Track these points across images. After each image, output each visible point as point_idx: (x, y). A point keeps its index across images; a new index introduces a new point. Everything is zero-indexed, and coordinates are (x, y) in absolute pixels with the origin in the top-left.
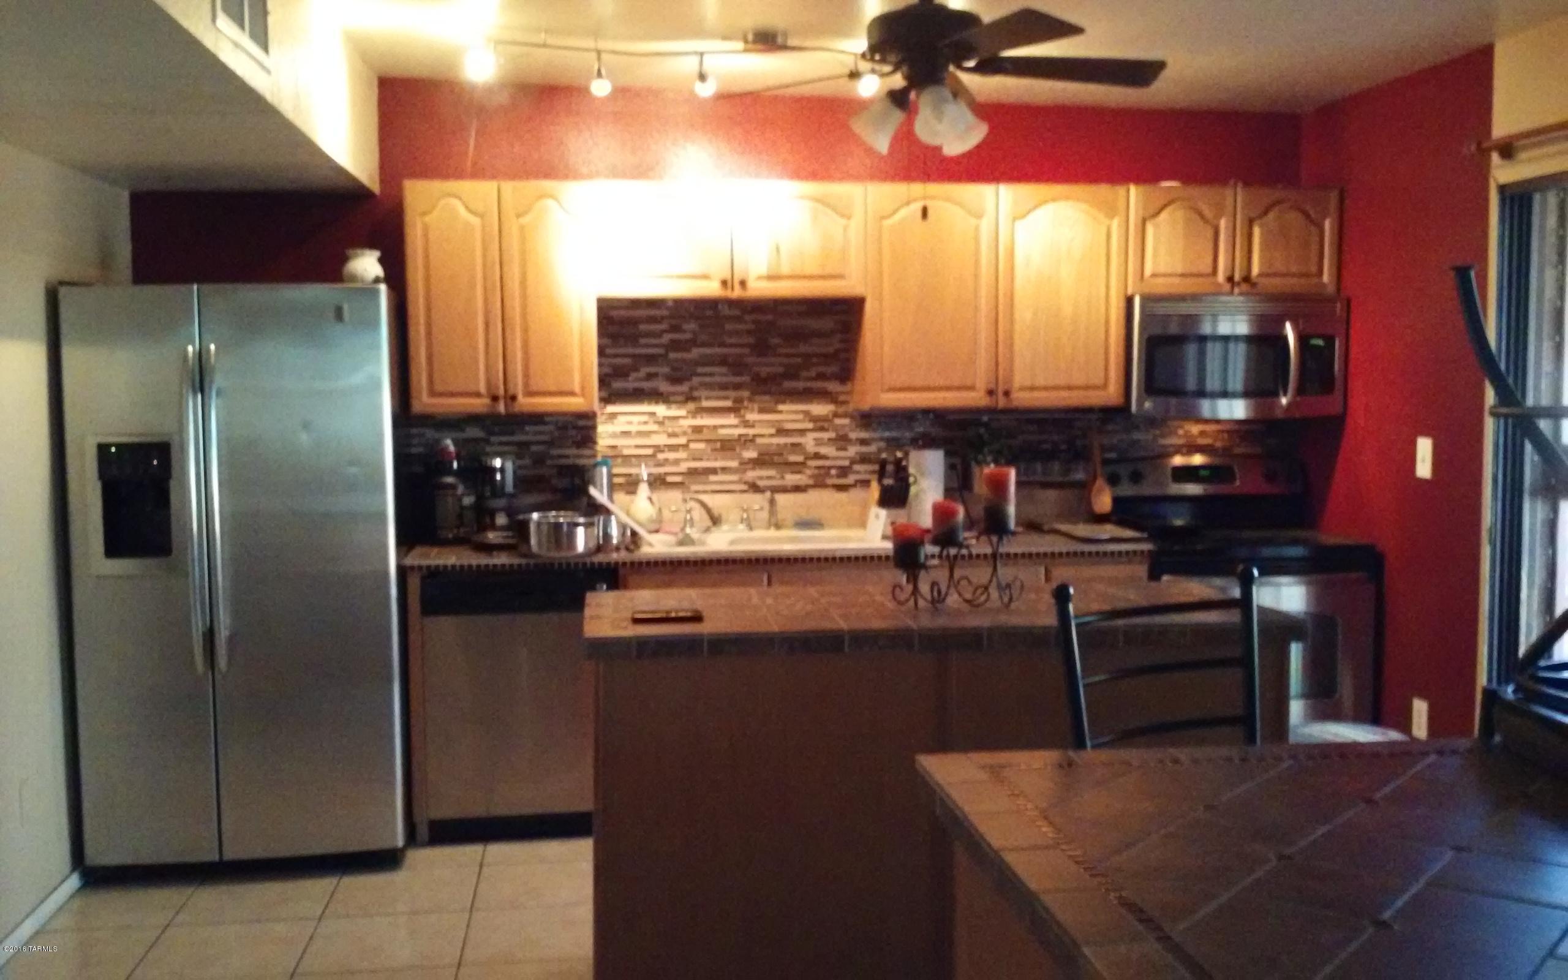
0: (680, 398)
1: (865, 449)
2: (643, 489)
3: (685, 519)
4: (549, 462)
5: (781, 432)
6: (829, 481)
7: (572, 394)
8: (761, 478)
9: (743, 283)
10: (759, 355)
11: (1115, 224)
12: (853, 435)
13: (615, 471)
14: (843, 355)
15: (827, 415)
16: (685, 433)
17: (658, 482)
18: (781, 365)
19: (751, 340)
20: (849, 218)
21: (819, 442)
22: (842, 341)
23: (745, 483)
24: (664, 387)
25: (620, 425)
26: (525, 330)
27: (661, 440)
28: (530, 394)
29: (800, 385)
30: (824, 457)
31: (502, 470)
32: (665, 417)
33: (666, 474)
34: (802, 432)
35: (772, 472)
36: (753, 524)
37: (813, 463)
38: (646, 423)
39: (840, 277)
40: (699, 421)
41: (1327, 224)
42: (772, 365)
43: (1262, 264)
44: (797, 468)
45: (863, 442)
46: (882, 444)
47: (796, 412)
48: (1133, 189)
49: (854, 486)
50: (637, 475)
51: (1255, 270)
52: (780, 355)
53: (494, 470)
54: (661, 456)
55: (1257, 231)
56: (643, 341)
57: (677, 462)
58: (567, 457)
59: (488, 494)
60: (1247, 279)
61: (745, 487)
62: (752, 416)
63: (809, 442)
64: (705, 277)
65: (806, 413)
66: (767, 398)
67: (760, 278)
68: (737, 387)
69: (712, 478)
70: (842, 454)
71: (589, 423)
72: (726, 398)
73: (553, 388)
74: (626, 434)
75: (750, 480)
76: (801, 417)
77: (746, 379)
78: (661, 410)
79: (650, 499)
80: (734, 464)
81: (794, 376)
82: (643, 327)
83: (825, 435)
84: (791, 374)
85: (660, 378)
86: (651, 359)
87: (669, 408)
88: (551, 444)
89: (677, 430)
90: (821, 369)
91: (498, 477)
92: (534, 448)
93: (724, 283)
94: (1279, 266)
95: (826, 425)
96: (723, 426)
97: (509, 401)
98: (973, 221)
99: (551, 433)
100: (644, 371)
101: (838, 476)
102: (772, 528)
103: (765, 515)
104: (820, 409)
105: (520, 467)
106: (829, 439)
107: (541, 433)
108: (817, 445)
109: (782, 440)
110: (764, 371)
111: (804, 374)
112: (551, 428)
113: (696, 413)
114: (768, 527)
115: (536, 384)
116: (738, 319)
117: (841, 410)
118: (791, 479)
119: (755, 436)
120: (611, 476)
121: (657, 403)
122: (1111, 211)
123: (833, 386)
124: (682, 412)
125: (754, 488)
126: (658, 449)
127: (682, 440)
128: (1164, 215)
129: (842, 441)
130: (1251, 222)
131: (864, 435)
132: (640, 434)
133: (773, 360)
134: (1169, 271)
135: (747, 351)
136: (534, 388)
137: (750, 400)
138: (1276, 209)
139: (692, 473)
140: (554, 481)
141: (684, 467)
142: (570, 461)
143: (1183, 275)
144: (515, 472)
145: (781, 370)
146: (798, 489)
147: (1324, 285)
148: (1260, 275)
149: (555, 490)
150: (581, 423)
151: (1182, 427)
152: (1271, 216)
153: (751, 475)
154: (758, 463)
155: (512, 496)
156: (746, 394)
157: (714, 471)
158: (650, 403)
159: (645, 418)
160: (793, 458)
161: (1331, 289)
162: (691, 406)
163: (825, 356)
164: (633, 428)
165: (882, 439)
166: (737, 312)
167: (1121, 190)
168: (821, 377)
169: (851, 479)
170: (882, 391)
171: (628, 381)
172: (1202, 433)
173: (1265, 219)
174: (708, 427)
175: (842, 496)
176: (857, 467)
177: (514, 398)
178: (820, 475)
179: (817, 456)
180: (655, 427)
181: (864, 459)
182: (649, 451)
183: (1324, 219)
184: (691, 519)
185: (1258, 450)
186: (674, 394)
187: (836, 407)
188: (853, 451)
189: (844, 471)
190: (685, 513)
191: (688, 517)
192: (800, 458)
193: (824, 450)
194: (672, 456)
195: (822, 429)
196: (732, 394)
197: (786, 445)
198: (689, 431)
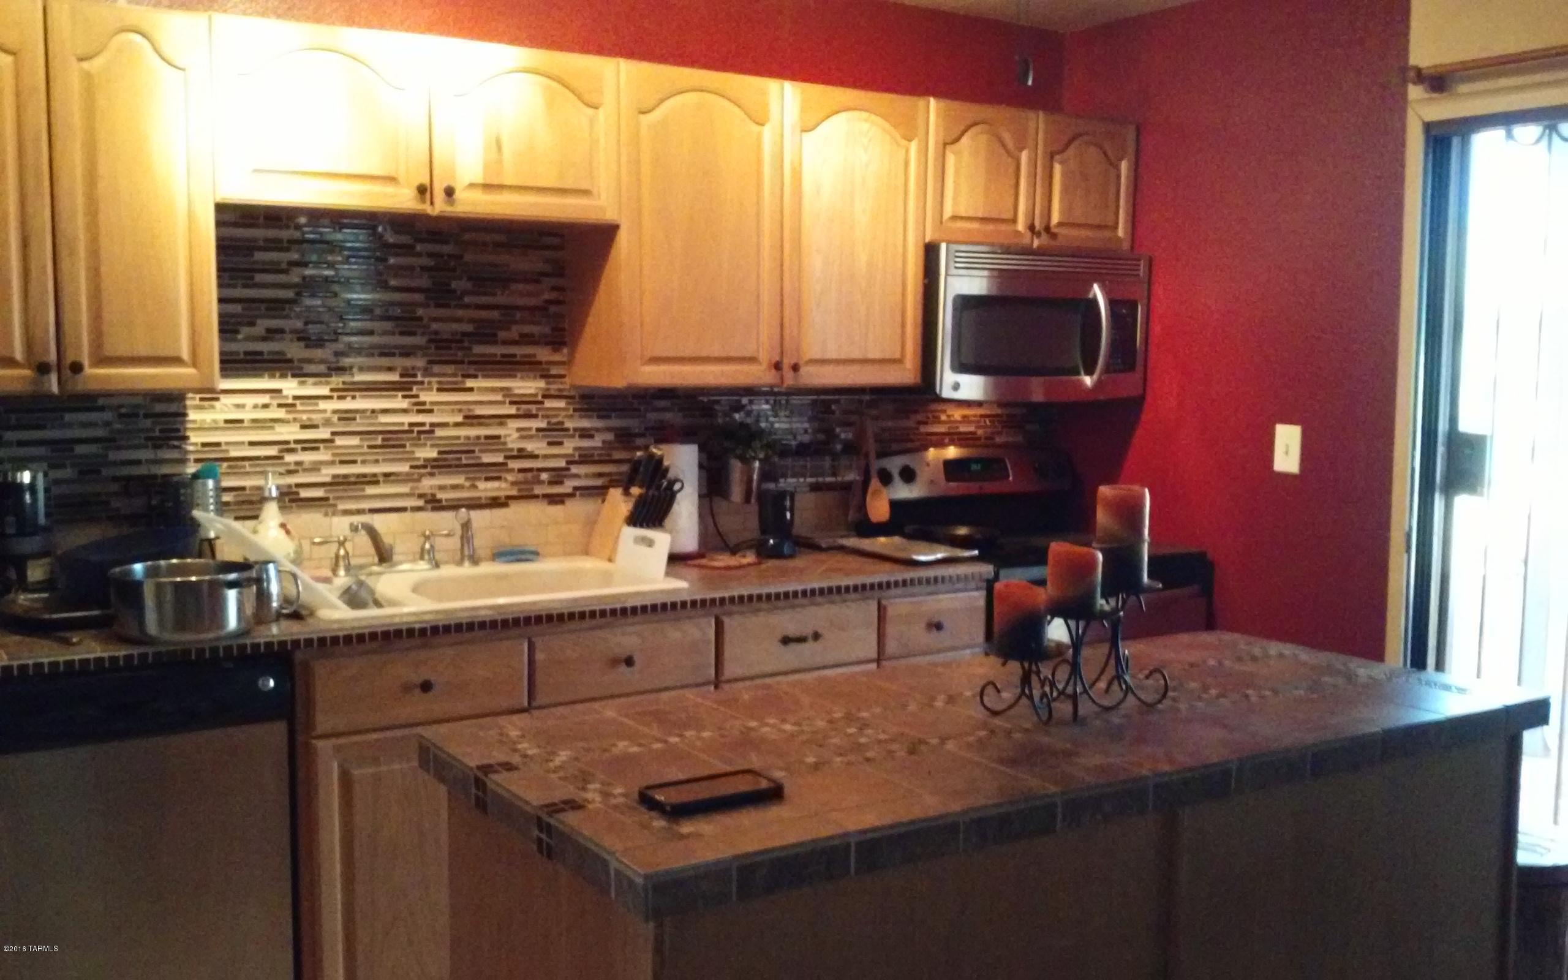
0: (322, 368)
1: (586, 443)
2: (271, 513)
3: (337, 556)
4: (105, 472)
5: (471, 419)
6: (538, 490)
7: (177, 361)
8: (442, 488)
9: (449, 192)
10: (438, 306)
11: (914, 146)
12: (569, 424)
13: (226, 483)
14: (553, 309)
15: (535, 395)
16: (327, 423)
17: (290, 499)
18: (471, 321)
19: (424, 282)
20: (596, 107)
21: (523, 432)
22: (554, 288)
23: (420, 496)
24: (294, 350)
25: (224, 409)
26: (94, 253)
27: (290, 433)
28: (102, 360)
29: (498, 350)
30: (533, 457)
31: (32, 487)
32: (296, 398)
33: (299, 485)
34: (501, 419)
35: (459, 480)
36: (439, 556)
37: (514, 465)
38: (266, 406)
39: (586, 193)
40: (348, 404)
41: (1124, 166)
42: (458, 320)
43: (1062, 212)
44: (493, 472)
45: (585, 434)
46: (610, 437)
47: (493, 390)
48: (932, 101)
49: (571, 495)
50: (260, 489)
51: (1055, 218)
52: (467, 306)
53: (20, 488)
54: (289, 458)
55: (1058, 168)
56: (259, 278)
57: (315, 467)
58: (138, 462)
59: (11, 531)
60: (1047, 229)
61: (420, 503)
62: (428, 397)
63: (510, 433)
64: (391, 179)
65: (506, 391)
66: (450, 369)
67: (472, 186)
68: (407, 352)
69: (370, 490)
70: (555, 450)
71: (173, 408)
72: (390, 369)
73: (143, 351)
74: (234, 423)
75: (429, 491)
76: (499, 397)
77: (419, 340)
78: (290, 387)
79: (283, 526)
80: (404, 468)
81: (490, 339)
82: (259, 256)
83: (535, 424)
84: (486, 333)
85: (288, 336)
86: (276, 307)
87: (302, 383)
88: (110, 442)
89: (315, 417)
90: (527, 329)
91: (28, 497)
92: (80, 449)
93: (422, 190)
94: (1078, 216)
95: (533, 408)
96: (385, 411)
97: (67, 372)
98: (755, 128)
99: (107, 424)
100: (263, 325)
101: (552, 483)
102: (467, 563)
103: (455, 543)
104: (527, 386)
105: (57, 482)
106: (538, 430)
107: (92, 425)
108: (522, 438)
109: (473, 432)
110: (447, 329)
111: (502, 335)
112: (107, 416)
113: (342, 392)
114: (460, 563)
115: (116, 345)
116: (406, 249)
117: (554, 387)
118: (487, 488)
119: (432, 425)
120: (221, 490)
121: (283, 376)
122: (908, 130)
123: (543, 354)
124: (324, 391)
125: (434, 504)
126: (286, 447)
127: (324, 434)
128: (965, 140)
129: (554, 432)
130: (1051, 157)
131: (585, 423)
132: (258, 424)
133: (460, 313)
134: (971, 214)
135: (418, 297)
136: (109, 350)
137: (427, 372)
138: (1076, 143)
139: (340, 482)
140: (116, 504)
141: (326, 474)
142: (142, 470)
143: (984, 220)
144: (47, 490)
145: (469, 328)
146: (496, 503)
147: (1119, 239)
148: (1060, 224)
149: (115, 518)
150: (159, 408)
151: (944, 411)
152: (1071, 151)
153: (428, 484)
154: (437, 466)
155: (46, 529)
156: (420, 363)
157: (373, 480)
158: (272, 376)
159: (265, 399)
160: (487, 458)
161: (1126, 246)
162: (337, 381)
163: (532, 309)
164: (246, 415)
165: (608, 429)
166: (405, 239)
167: (921, 102)
168: (527, 339)
169: (568, 486)
170: (644, 364)
171: (235, 340)
172: (965, 419)
173: (1065, 155)
174: (364, 411)
175: (556, 510)
176: (574, 469)
177: (77, 368)
178: (526, 482)
179: (522, 454)
180: (281, 414)
181: (585, 458)
182: (272, 451)
183: (1121, 160)
184: (347, 553)
185: (1019, 439)
186: (310, 361)
187: (548, 383)
188: (569, 446)
189: (558, 476)
190: (336, 545)
191: (342, 552)
192: (499, 458)
193: (530, 446)
194: (308, 457)
195: (528, 416)
196: (400, 362)
197: (478, 438)
198: (335, 418)
